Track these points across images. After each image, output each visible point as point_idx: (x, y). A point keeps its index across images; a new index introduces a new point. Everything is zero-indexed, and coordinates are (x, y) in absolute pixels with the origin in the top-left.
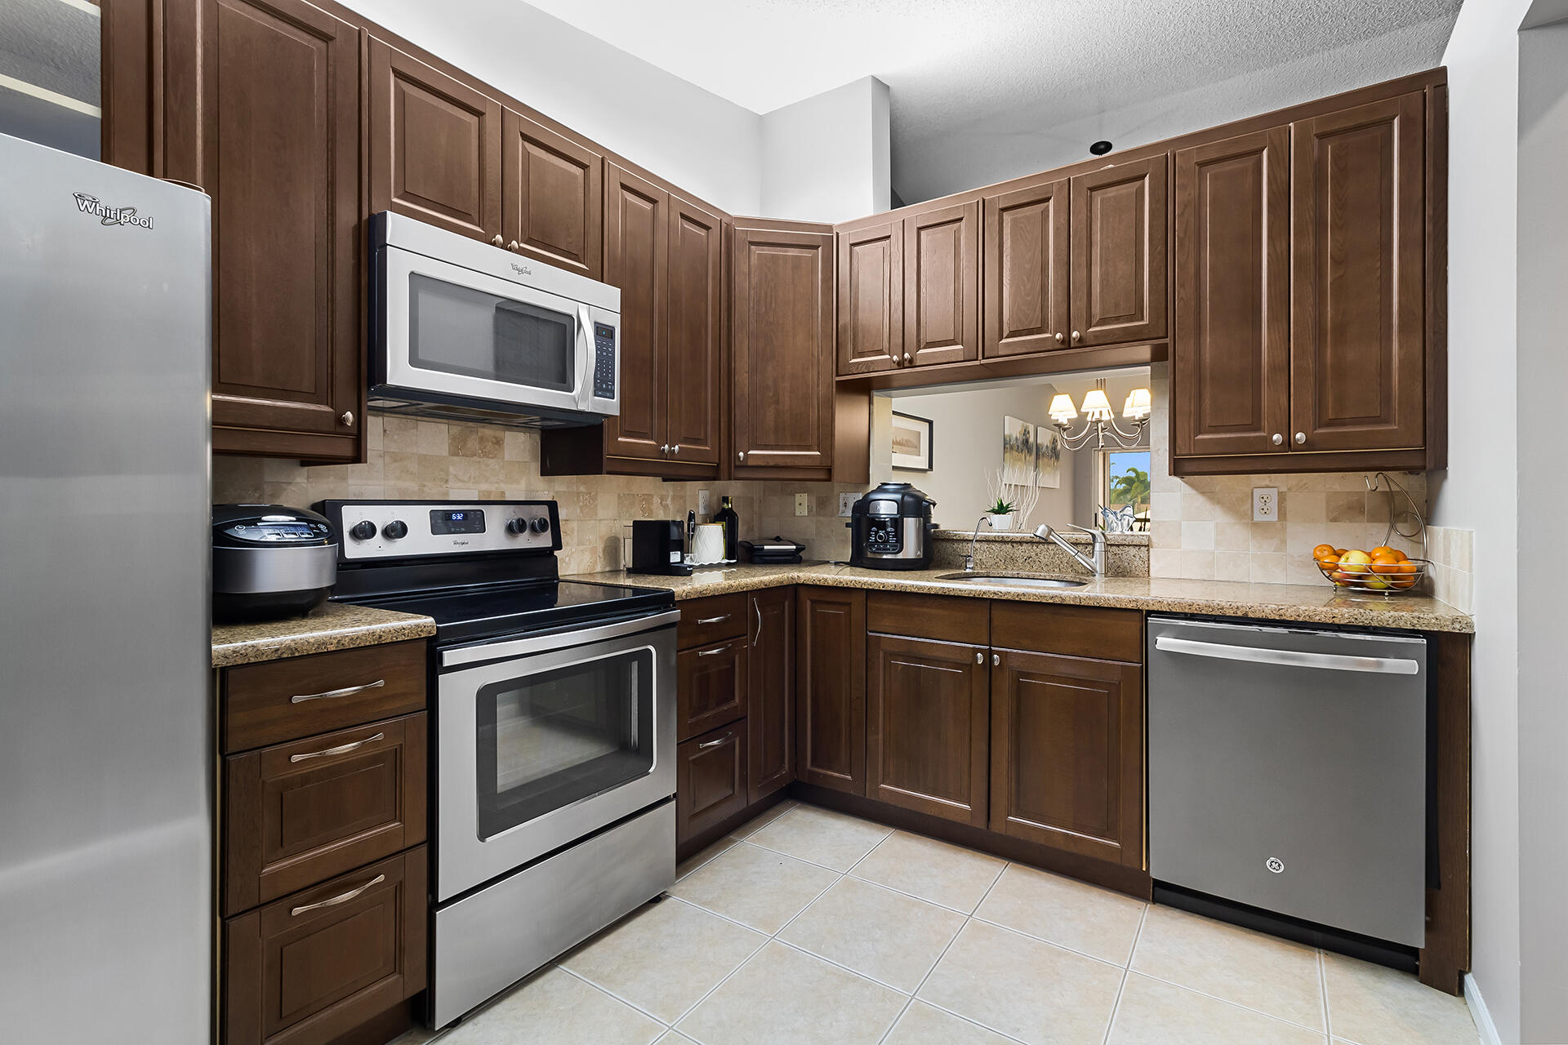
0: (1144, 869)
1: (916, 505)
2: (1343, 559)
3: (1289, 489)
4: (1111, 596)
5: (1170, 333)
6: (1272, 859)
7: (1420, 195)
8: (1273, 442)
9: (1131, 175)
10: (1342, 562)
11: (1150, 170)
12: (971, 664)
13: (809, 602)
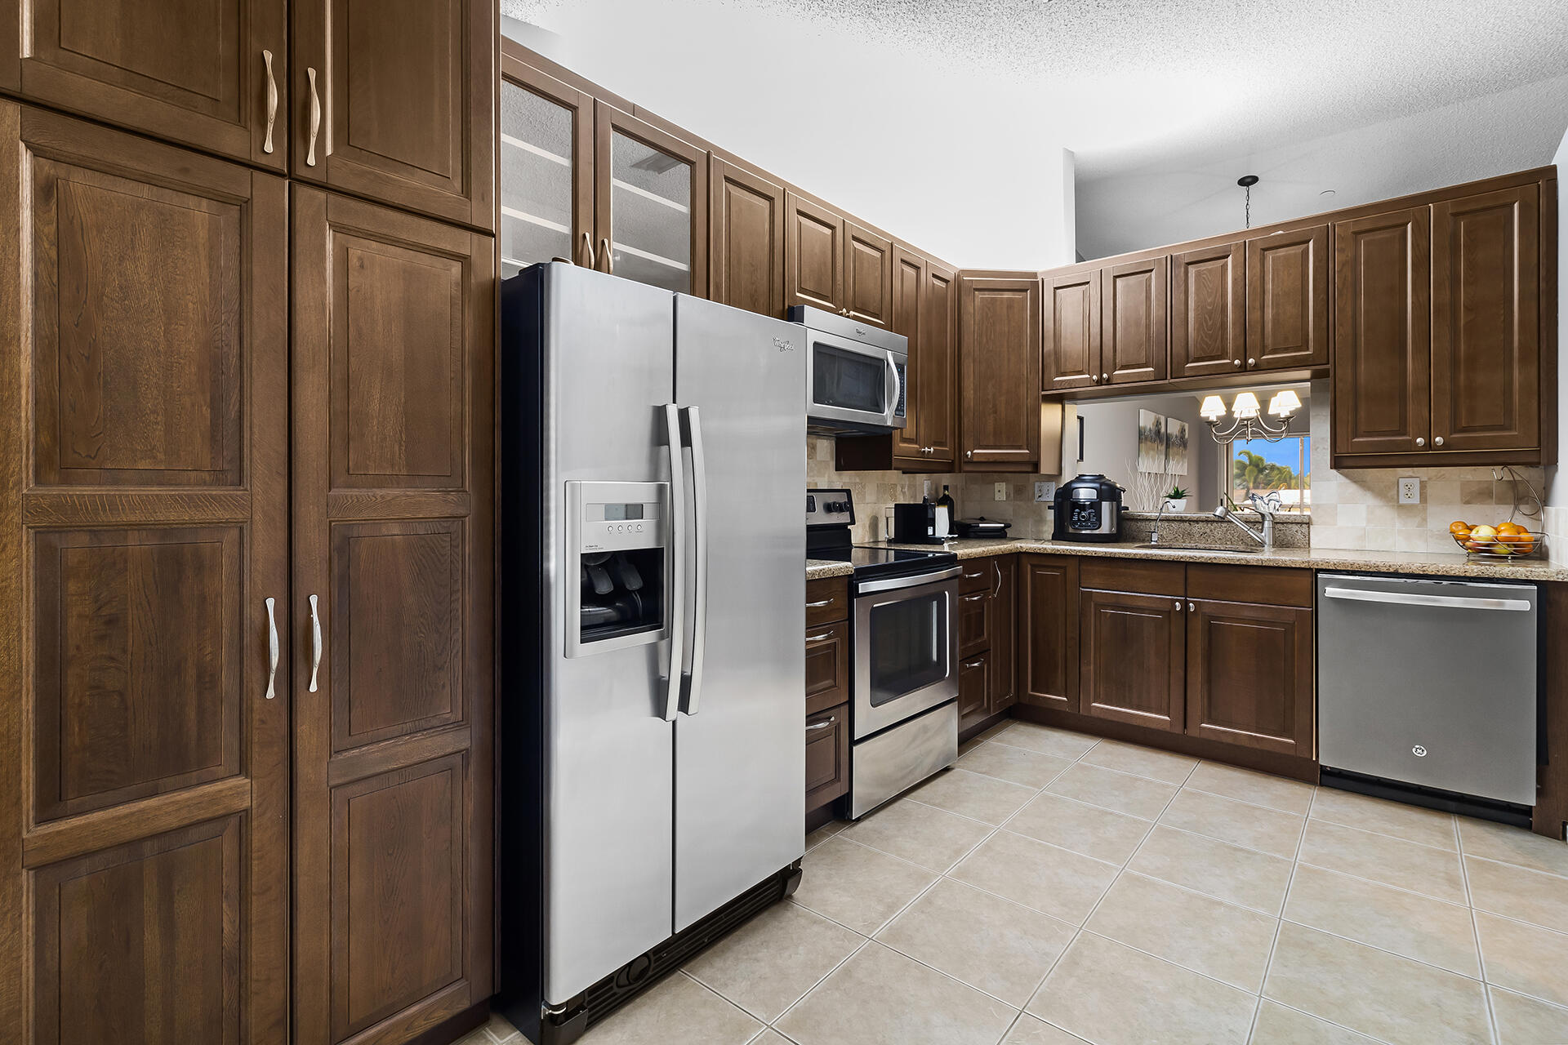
0: (1314, 759)
1: (1109, 492)
2: (1474, 532)
3: (1429, 479)
4: (1287, 558)
5: (1331, 361)
6: (1417, 746)
7: (1536, 261)
8: (1416, 444)
9: (1297, 240)
10: (1473, 534)
11: (1314, 236)
12: (1170, 611)
13: (1029, 566)
